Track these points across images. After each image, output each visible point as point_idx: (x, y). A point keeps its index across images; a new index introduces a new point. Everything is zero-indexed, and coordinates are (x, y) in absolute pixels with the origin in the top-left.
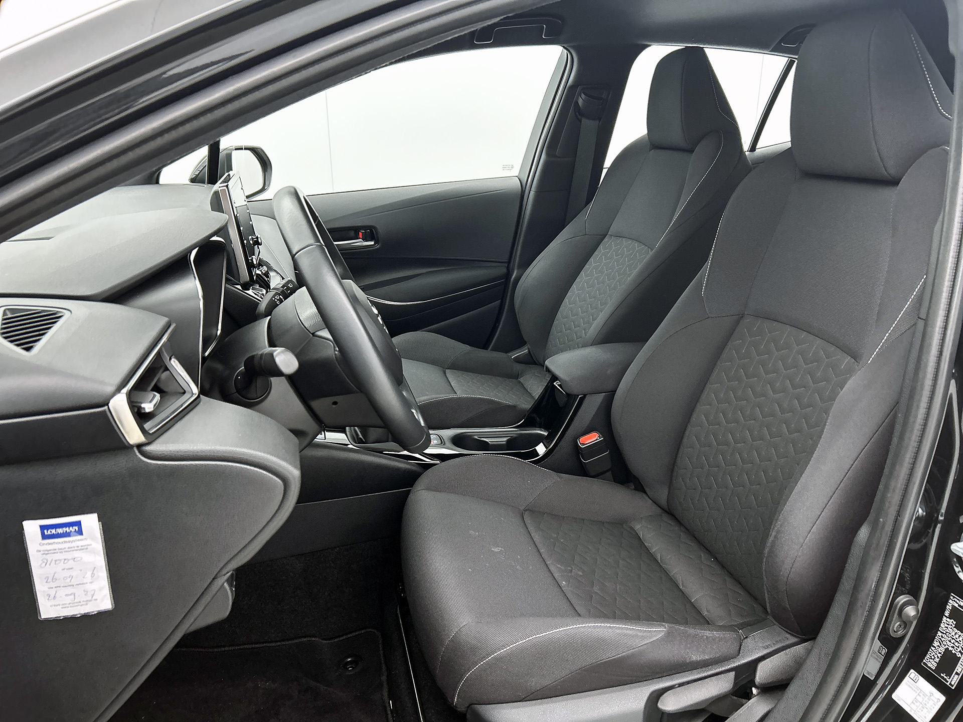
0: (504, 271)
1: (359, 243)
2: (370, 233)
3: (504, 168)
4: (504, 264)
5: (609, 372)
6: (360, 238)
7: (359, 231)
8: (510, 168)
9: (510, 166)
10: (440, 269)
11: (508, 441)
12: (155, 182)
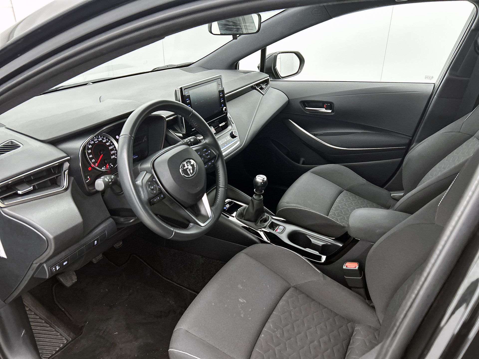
0: (407, 141)
1: (323, 110)
2: (330, 105)
3: (426, 77)
4: (408, 137)
5: (377, 231)
6: (324, 108)
7: (325, 104)
8: (431, 78)
9: (431, 77)
10: (366, 131)
11: (323, 245)
12: (234, 67)
